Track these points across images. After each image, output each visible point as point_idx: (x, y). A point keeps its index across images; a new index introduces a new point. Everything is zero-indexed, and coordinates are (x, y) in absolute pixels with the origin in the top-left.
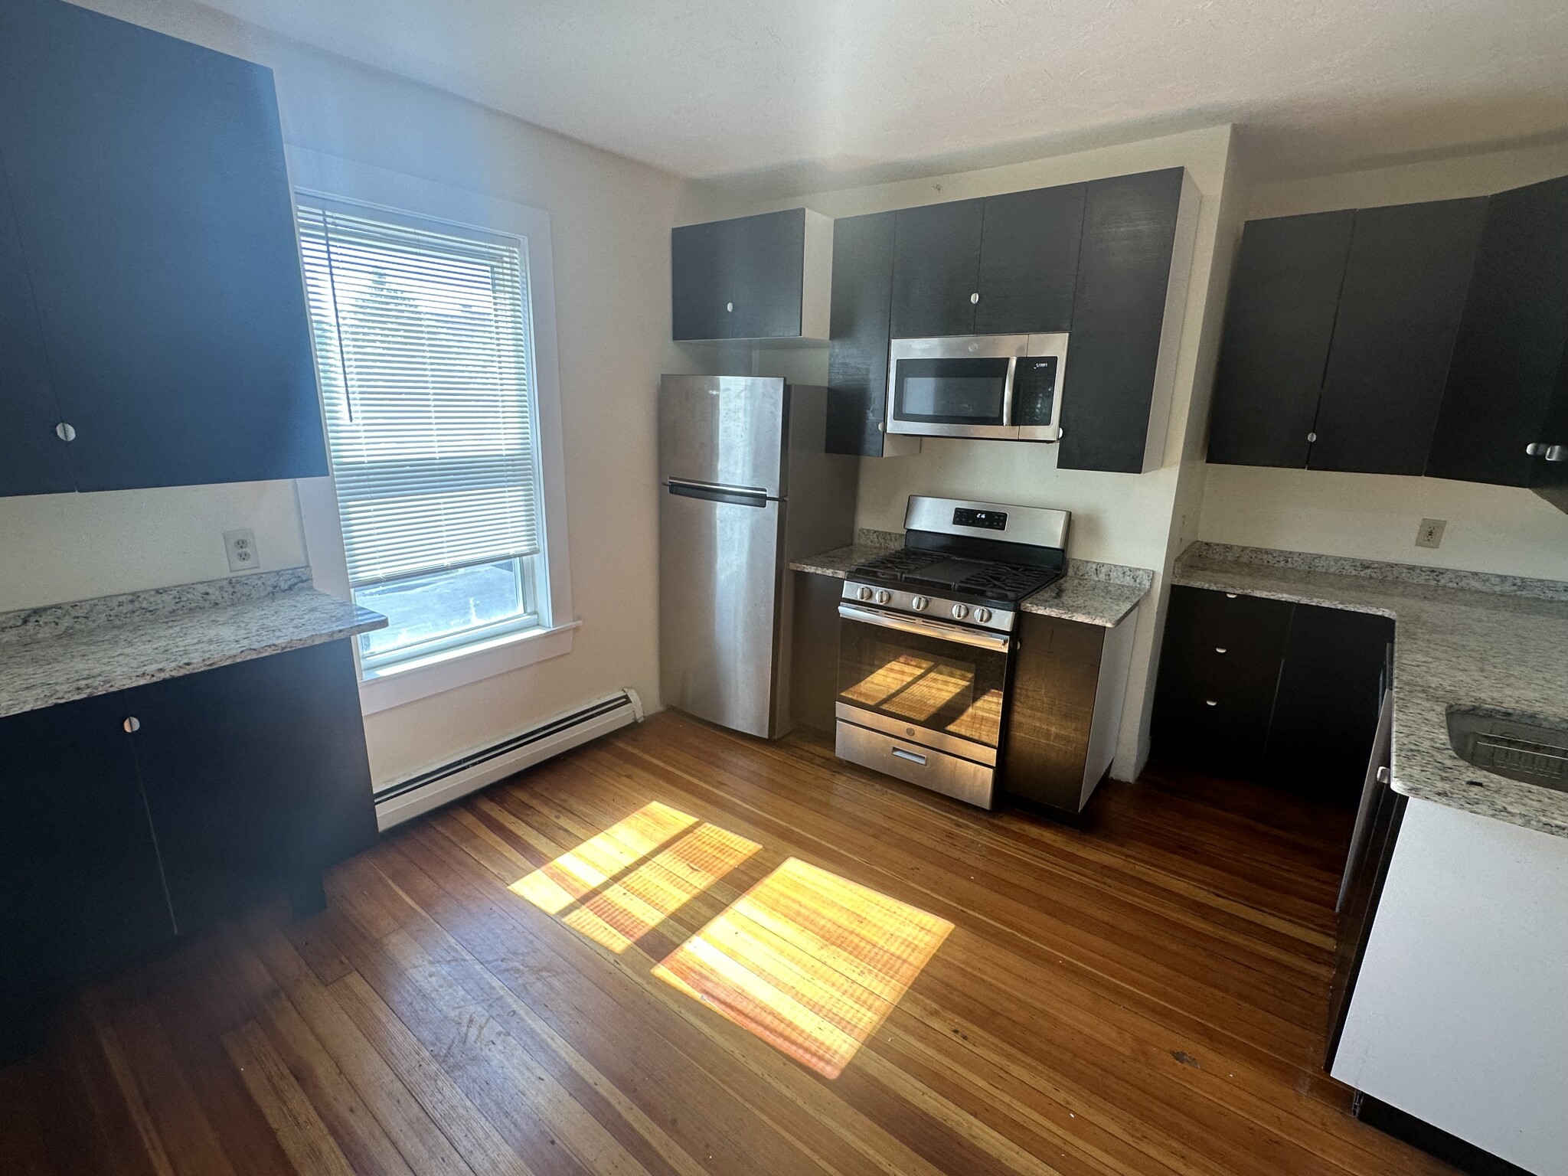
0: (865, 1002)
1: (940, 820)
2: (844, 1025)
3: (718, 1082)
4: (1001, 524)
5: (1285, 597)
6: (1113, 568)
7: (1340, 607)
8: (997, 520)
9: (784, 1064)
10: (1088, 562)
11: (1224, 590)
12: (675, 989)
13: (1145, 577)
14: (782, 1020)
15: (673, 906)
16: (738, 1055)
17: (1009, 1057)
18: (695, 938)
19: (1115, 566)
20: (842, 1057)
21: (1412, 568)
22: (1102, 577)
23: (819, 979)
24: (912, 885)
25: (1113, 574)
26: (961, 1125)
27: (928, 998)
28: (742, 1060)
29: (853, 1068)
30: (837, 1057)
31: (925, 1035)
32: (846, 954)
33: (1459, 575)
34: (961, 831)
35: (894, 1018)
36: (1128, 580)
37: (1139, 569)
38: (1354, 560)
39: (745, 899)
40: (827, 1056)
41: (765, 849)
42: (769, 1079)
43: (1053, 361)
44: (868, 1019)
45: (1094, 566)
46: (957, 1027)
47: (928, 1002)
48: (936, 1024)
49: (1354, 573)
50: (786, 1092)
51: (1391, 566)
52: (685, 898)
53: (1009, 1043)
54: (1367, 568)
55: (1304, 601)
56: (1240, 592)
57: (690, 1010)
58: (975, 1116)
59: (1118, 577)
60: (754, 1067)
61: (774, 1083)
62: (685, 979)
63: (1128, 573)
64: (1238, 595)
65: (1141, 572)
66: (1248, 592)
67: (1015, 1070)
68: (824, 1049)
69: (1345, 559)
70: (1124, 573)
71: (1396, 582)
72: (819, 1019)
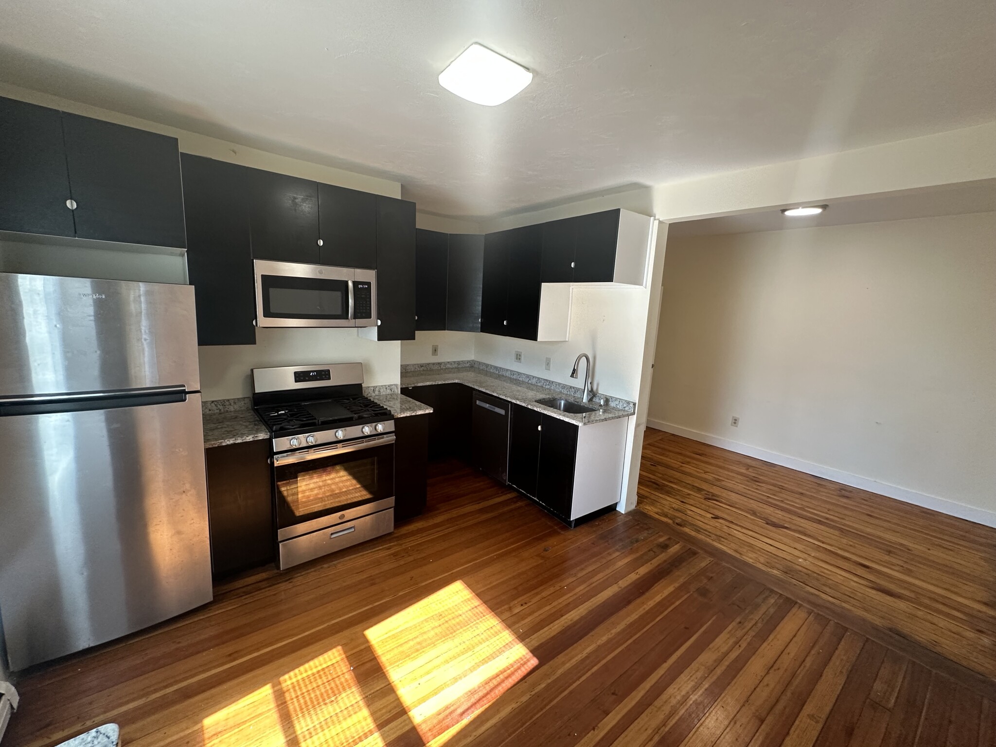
0: (496, 633)
1: (380, 553)
2: (508, 646)
3: (531, 721)
4: (327, 376)
5: (428, 383)
6: (381, 387)
7: (444, 382)
8: (324, 374)
9: (526, 682)
10: (369, 387)
11: (407, 386)
12: (454, 737)
13: (395, 388)
14: (497, 675)
15: (370, 724)
16: (514, 705)
17: (537, 594)
18: (411, 714)
19: (382, 386)
20: (527, 654)
21: (434, 364)
22: (377, 393)
23: (474, 648)
24: (423, 584)
25: (382, 390)
26: (566, 623)
27: (501, 607)
28: (519, 704)
29: (534, 651)
30: (526, 656)
31: (520, 617)
32: (461, 630)
33: (445, 364)
34: (392, 550)
35: (510, 624)
36: (389, 391)
37: (392, 385)
38: (418, 364)
39: (390, 671)
40: (525, 660)
41: (344, 646)
42: (533, 693)
43: (369, 284)
44: (507, 636)
45: (372, 389)
46: (520, 603)
47: (503, 608)
48: (516, 611)
49: (419, 369)
50: (543, 686)
51: (429, 364)
52: (365, 712)
53: (533, 590)
54: (423, 366)
55: (434, 383)
56: (413, 386)
57: (476, 729)
58: (562, 616)
59: (384, 391)
60: (525, 699)
61: (536, 691)
62: (448, 727)
63: (388, 388)
64: (413, 387)
65: (394, 386)
66: (416, 385)
67: (544, 594)
68: (520, 660)
69: (415, 365)
70: (386, 389)
71: (431, 370)
72: (500, 657)
